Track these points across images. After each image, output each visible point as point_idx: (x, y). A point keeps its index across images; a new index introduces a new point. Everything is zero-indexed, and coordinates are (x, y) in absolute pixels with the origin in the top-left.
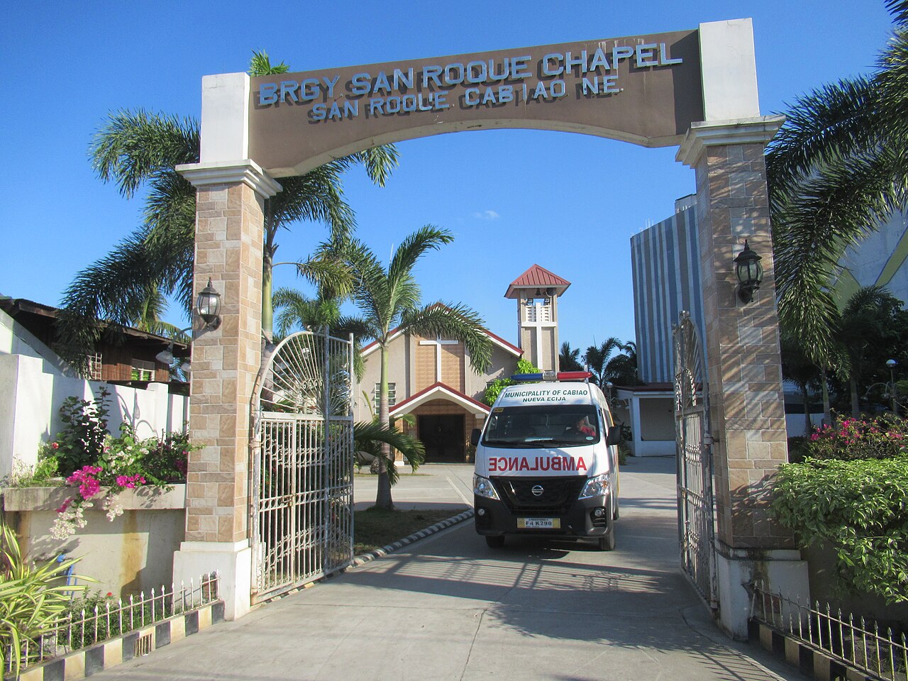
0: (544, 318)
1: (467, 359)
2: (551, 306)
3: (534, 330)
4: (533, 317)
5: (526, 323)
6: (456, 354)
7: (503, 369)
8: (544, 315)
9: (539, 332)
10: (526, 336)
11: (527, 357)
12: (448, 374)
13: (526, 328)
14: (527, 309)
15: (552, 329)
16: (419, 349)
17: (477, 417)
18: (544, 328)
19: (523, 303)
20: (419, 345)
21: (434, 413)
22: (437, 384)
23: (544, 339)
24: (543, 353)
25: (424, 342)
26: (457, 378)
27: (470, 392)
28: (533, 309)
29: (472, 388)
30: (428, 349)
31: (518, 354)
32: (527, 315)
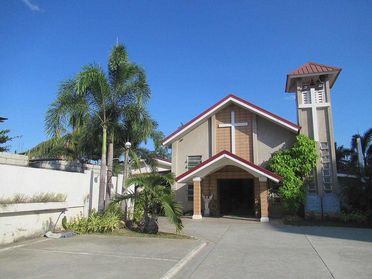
0: (318, 101)
1: (255, 136)
2: (323, 90)
3: (309, 110)
4: (308, 100)
5: (303, 105)
6: (246, 133)
7: (284, 143)
8: (318, 98)
9: (315, 113)
10: (303, 116)
11: (304, 132)
12: (240, 148)
13: (303, 109)
14: (303, 95)
15: (326, 109)
16: (218, 130)
18: (318, 109)
19: (299, 90)
20: (218, 127)
21: (229, 177)
22: (225, 152)
23: (319, 117)
24: (319, 128)
25: (222, 125)
26: (247, 151)
27: (258, 162)
28: (308, 94)
29: (259, 158)
30: (224, 130)
31: (297, 130)
32: (303, 99)
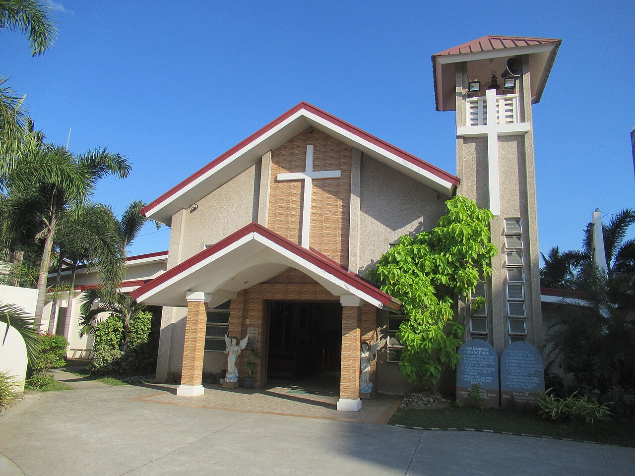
0: (503, 120)
1: (355, 201)
2: (517, 95)
3: (481, 141)
4: (481, 117)
5: (466, 128)
6: (336, 194)
7: (421, 219)
8: (503, 114)
9: (494, 148)
10: (466, 154)
11: (467, 192)
12: (321, 229)
13: (467, 139)
14: (468, 106)
15: (520, 138)
16: (276, 188)
17: (344, 302)
18: (502, 138)
19: (460, 94)
20: (277, 181)
21: (292, 297)
22: (254, 227)
23: (503, 158)
24: (502, 184)
25: (284, 176)
26: (335, 236)
28: (480, 105)
29: (363, 253)
30: (290, 187)
31: (448, 185)
32: (469, 117)
